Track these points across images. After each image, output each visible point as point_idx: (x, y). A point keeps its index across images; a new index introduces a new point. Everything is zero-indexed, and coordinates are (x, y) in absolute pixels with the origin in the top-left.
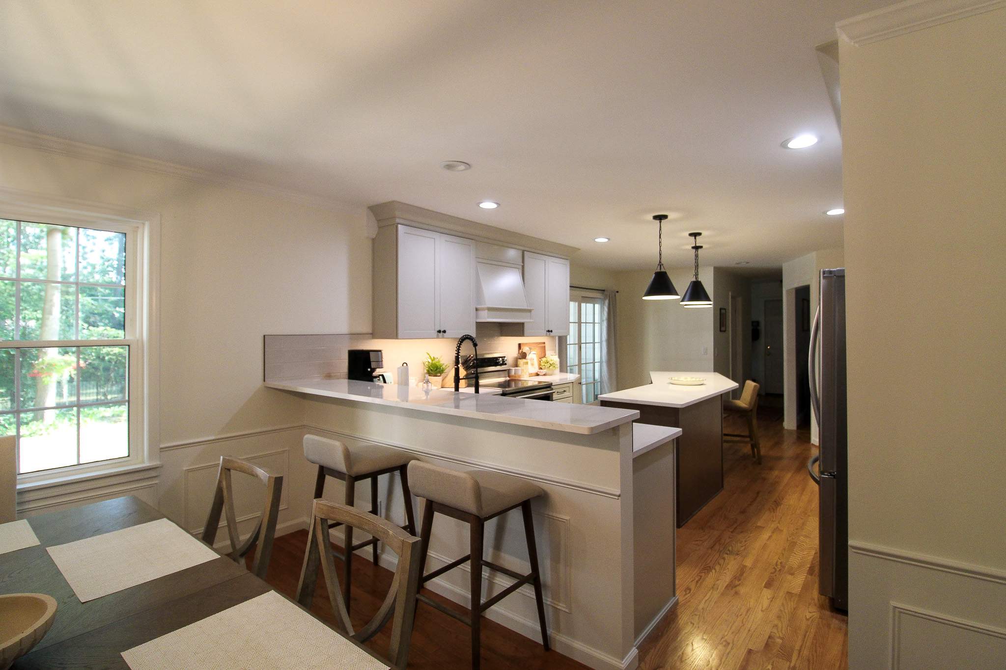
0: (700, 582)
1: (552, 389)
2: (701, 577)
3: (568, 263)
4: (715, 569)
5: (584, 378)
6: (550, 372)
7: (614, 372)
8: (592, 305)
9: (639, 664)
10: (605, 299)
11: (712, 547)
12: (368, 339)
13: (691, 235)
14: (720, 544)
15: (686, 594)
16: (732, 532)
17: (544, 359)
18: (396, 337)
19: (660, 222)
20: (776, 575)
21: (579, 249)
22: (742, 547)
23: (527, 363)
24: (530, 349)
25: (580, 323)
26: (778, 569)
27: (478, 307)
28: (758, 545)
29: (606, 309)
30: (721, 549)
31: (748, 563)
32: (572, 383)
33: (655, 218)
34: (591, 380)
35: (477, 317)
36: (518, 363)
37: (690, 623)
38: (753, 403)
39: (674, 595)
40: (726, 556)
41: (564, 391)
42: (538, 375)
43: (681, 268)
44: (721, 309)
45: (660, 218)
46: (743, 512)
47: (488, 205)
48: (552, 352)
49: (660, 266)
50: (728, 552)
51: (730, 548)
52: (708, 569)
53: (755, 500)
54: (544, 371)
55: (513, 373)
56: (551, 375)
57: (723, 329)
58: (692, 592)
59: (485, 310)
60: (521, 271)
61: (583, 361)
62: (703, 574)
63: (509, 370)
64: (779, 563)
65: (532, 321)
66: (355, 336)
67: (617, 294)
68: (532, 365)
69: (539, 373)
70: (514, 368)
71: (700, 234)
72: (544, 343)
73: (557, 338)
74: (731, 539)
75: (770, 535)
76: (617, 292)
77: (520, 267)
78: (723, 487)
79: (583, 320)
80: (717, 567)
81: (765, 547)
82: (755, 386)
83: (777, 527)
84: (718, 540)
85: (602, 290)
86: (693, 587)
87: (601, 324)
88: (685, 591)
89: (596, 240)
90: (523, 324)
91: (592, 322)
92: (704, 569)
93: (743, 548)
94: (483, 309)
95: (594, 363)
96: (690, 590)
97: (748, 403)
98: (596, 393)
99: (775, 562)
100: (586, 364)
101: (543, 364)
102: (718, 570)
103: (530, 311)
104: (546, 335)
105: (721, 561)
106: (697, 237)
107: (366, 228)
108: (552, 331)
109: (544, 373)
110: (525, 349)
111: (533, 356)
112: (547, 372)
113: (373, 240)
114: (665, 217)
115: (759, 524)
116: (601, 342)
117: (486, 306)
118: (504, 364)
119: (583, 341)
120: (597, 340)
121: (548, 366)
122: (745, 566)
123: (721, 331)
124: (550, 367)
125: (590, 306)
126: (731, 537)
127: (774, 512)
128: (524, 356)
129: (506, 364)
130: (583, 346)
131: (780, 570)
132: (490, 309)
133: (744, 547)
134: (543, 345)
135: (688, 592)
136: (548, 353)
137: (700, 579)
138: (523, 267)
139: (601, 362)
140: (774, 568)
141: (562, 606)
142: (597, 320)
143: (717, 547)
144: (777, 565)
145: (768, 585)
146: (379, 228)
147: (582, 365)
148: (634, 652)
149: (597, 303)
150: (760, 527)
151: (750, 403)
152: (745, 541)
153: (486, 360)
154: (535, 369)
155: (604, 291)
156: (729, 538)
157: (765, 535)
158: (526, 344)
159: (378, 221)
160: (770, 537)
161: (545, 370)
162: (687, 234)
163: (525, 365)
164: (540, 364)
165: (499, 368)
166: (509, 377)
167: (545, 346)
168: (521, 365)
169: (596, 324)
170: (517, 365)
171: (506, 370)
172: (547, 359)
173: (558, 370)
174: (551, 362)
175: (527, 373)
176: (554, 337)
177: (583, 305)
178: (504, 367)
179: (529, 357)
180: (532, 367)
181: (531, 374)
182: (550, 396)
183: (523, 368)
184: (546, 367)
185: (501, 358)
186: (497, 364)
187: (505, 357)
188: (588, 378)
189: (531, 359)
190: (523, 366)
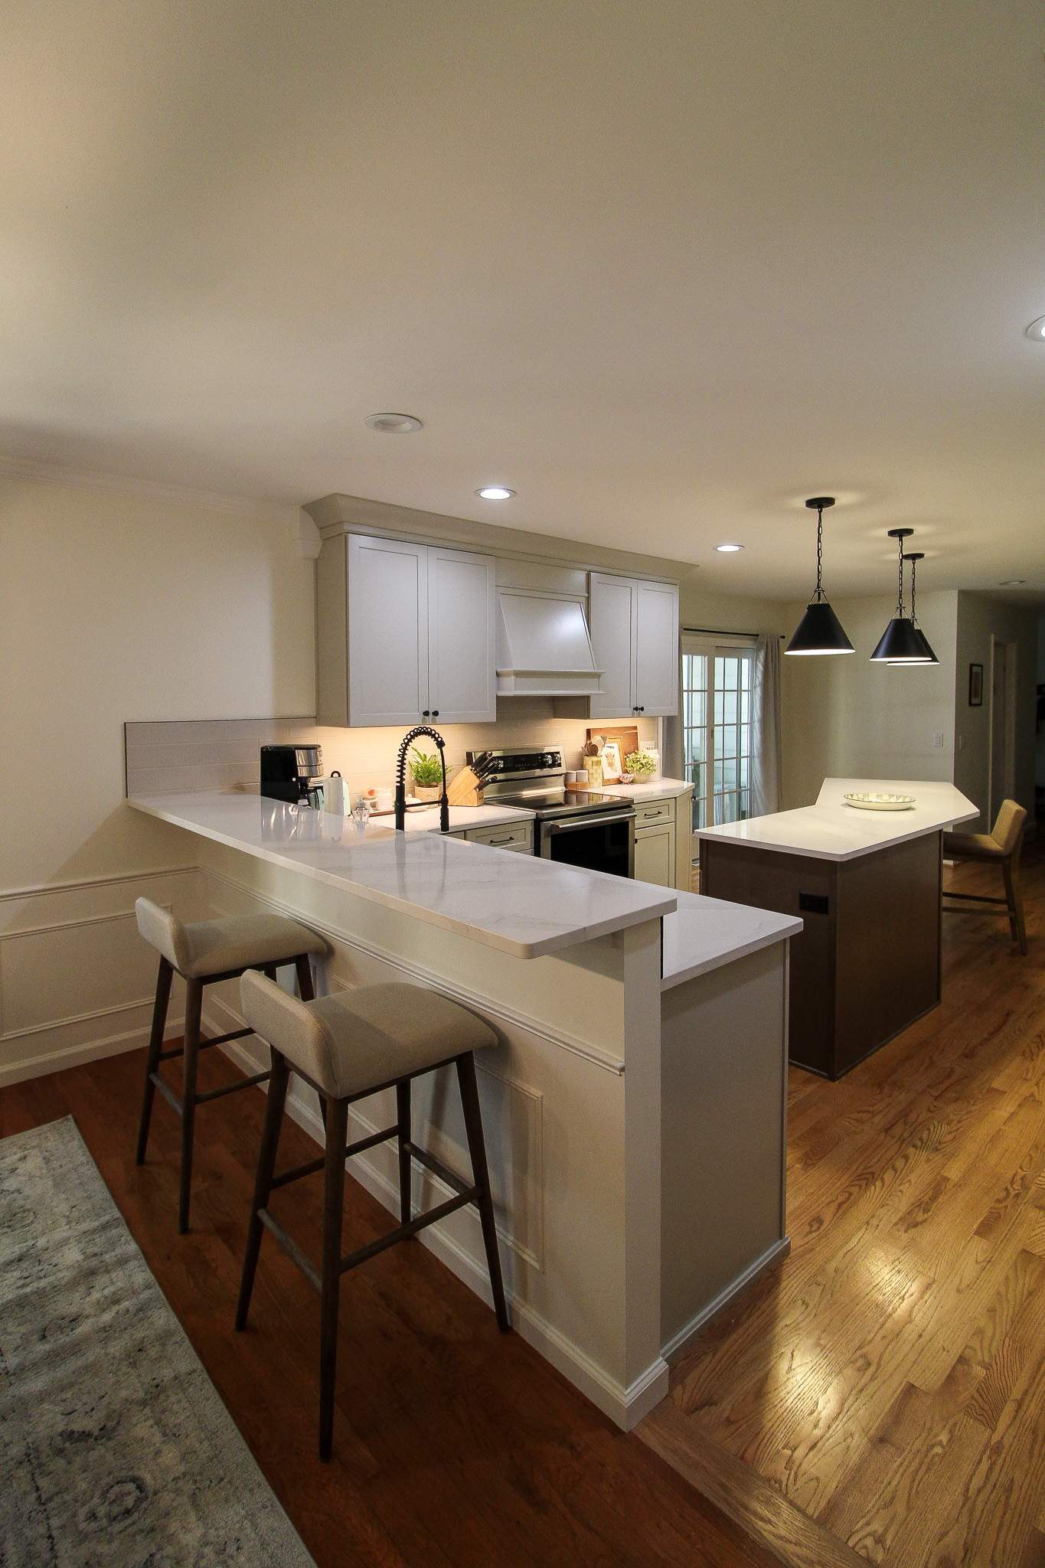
0: (844, 1207)
1: (634, 810)
2: (850, 1194)
3: (676, 590)
4: (882, 1180)
5: (718, 783)
6: (643, 778)
7: (773, 774)
8: (735, 661)
9: (671, 1389)
10: (758, 650)
11: (889, 1129)
12: (311, 725)
13: (892, 533)
14: (905, 1123)
15: (811, 1232)
16: (936, 1098)
17: (632, 756)
18: (347, 724)
19: (820, 512)
20: (1006, 1207)
21: (698, 566)
22: (950, 1133)
23: (599, 763)
24: (604, 739)
25: (710, 691)
26: (1013, 1193)
27: (499, 670)
28: (982, 1132)
29: (760, 667)
30: (906, 1135)
31: (954, 1171)
32: (676, 798)
33: (811, 503)
34: (734, 786)
35: (499, 688)
36: (583, 763)
37: (800, 1302)
38: (1012, 843)
39: (781, 1236)
40: (911, 1150)
41: (659, 813)
42: (619, 782)
43: (865, 596)
44: (972, 666)
45: (820, 504)
46: (969, 1055)
47: (495, 494)
48: (651, 743)
49: (819, 593)
50: (919, 1144)
51: (925, 1136)
52: (867, 1178)
53: (999, 1029)
54: (630, 777)
55: (573, 779)
56: (645, 783)
57: (975, 701)
58: (823, 1228)
59: (510, 676)
60: (583, 606)
61: (718, 755)
62: (855, 1190)
63: (566, 775)
64: (1018, 1177)
65: (601, 692)
66: (283, 722)
67: (781, 640)
68: (611, 765)
69: (621, 779)
70: (575, 772)
71: (909, 532)
72: (636, 728)
73: (660, 720)
74: (930, 1115)
75: (1012, 1111)
76: (783, 637)
77: (584, 600)
78: (939, 998)
79: (718, 685)
80: (888, 1176)
81: (995, 1138)
82: (1018, 812)
83: (1032, 1095)
84: (904, 1115)
85: (755, 635)
86: (827, 1218)
87: (751, 691)
88: (810, 1225)
89: (719, 549)
90: (588, 697)
91: (735, 689)
92: (859, 1177)
93: (950, 1137)
94: (508, 674)
95: (738, 758)
96: (821, 1222)
97: (1002, 843)
99: (1009, 1176)
100: (723, 759)
101: (629, 764)
102: (887, 1183)
103: (597, 675)
104: (633, 716)
105: (899, 1163)
106: (903, 538)
107: (303, 543)
108: (642, 709)
109: (630, 779)
110: (596, 739)
111: (611, 752)
112: (637, 778)
113: (316, 560)
114: (830, 501)
115: (995, 1085)
116: (751, 724)
117: (512, 669)
118: (556, 764)
119: (717, 721)
120: (745, 719)
122: (946, 1179)
123: (970, 704)
124: (640, 768)
125: (732, 662)
126: (932, 1108)
127: (1032, 1060)
128: (592, 750)
129: (559, 765)
130: (718, 731)
131: (1017, 1195)
132: (518, 674)
133: (953, 1134)
134: (635, 731)
135: (814, 1228)
136: (642, 744)
137: (848, 1199)
138: (588, 599)
139: (751, 757)
140: (1006, 1189)
141: (529, 1257)
142: (745, 686)
143: (898, 1129)
144: (1012, 1183)
145: (985, 1229)
146: (325, 540)
147: (715, 763)
148: (658, 1367)
149: (744, 658)
150: (996, 1090)
151: (1007, 843)
152: (959, 1122)
153: (523, 759)
154: (617, 773)
155: (758, 635)
156: (929, 1110)
157: (1004, 1110)
158: (601, 730)
159: (320, 529)
160: (1012, 1115)
161: (632, 775)
162: (884, 532)
163: (595, 767)
164: (624, 764)
165: (546, 771)
166: (565, 785)
167: (637, 733)
168: (587, 767)
169: (743, 693)
170: (582, 767)
171: (561, 775)
172: (639, 756)
173: (657, 773)
174: (646, 760)
175: (600, 780)
176: (654, 718)
177: (719, 661)
178: (556, 770)
179: (603, 752)
180: (609, 768)
181: (606, 783)
182: (628, 822)
183: (591, 771)
184: (635, 769)
185: (552, 754)
186: (543, 765)
187: (558, 753)
188: (728, 783)
189: (609, 756)
190: (592, 768)
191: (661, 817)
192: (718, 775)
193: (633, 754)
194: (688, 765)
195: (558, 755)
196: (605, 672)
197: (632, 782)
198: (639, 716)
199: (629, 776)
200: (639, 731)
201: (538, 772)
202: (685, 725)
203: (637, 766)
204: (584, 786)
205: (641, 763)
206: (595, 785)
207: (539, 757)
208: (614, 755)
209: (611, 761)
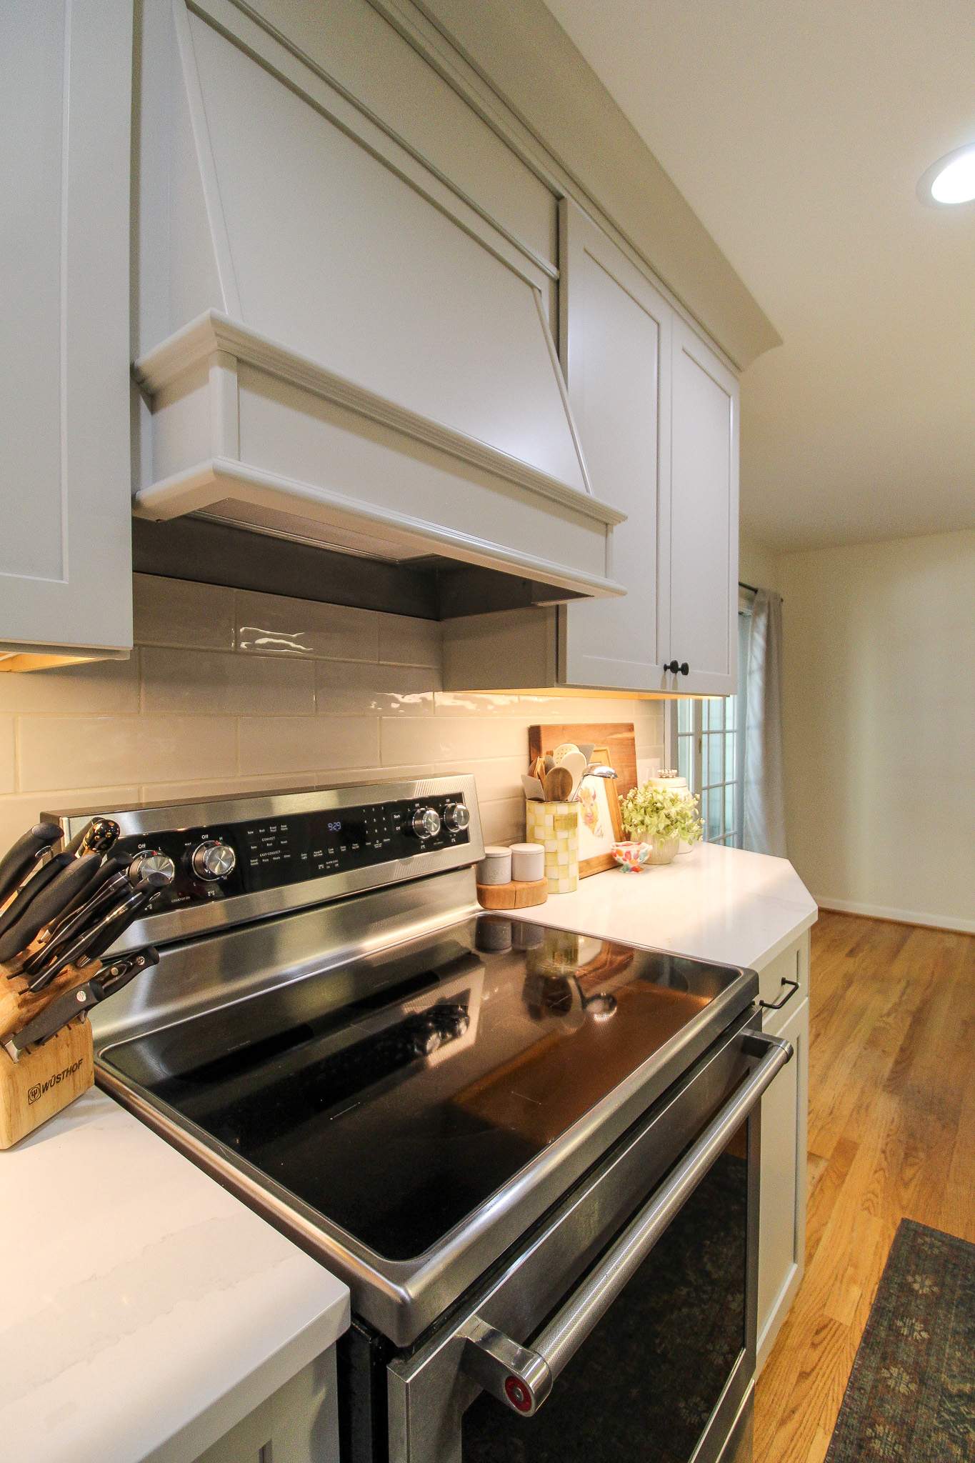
3: (734, 392)
6: (669, 854)
17: (640, 797)
23: (567, 819)
24: (579, 752)
36: (530, 820)
42: (614, 864)
48: (656, 764)
54: (641, 851)
55: (501, 876)
60: (545, 304)
63: (481, 861)
68: (592, 823)
69: (619, 859)
70: (504, 851)
72: (630, 728)
73: (668, 709)
77: (545, 284)
101: (636, 818)
103: (604, 522)
104: (662, 688)
108: (685, 670)
109: (646, 859)
111: (592, 786)
121: (661, 827)
124: (667, 829)
128: (555, 786)
129: (463, 837)
134: (627, 735)
136: (642, 766)
138: (557, 286)
154: (604, 843)
158: (564, 728)
161: (647, 845)
163: (562, 834)
164: (619, 818)
165: (421, 862)
166: (482, 896)
167: (633, 739)
168: (539, 833)
170: (526, 835)
171: (467, 867)
175: (573, 867)
178: (452, 855)
179: (581, 788)
180: (588, 832)
181: (586, 870)
183: (549, 847)
184: (653, 831)
185: (436, 802)
186: (409, 842)
187: (458, 798)
189: (584, 798)
190: (556, 837)
193: (636, 791)
195: (460, 806)
200: (638, 734)
201: (398, 869)
204: (538, 892)
205: (666, 815)
206: (563, 884)
207: (396, 817)
208: (593, 794)
209: (589, 811)
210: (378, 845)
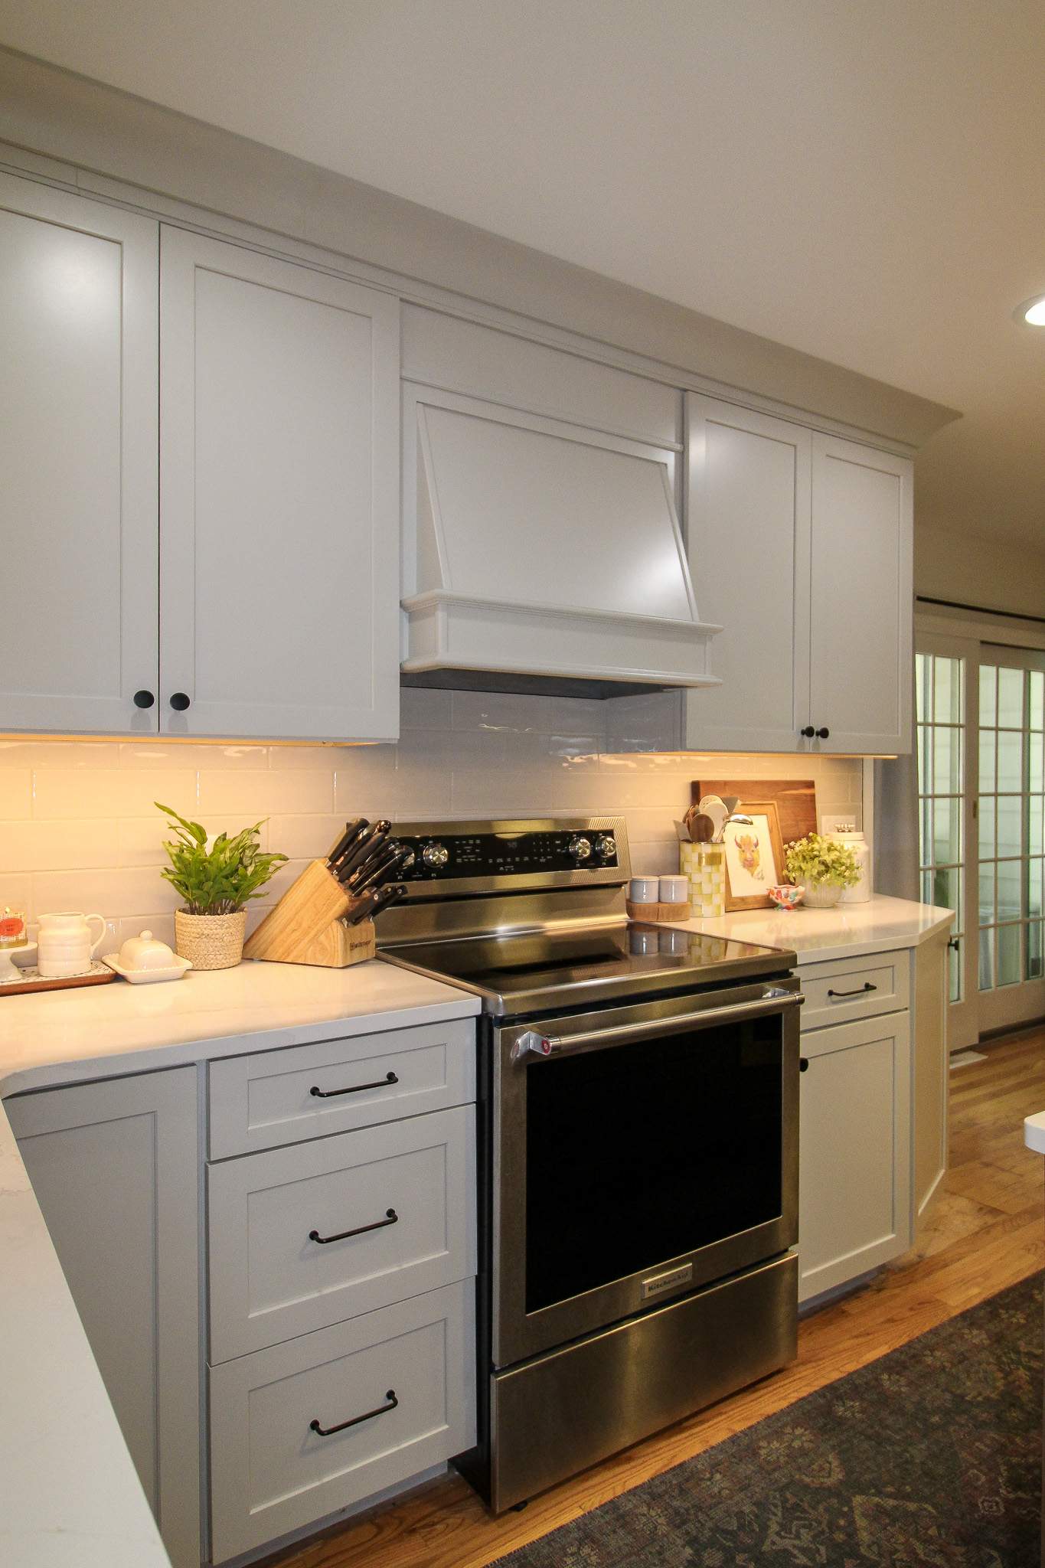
3: (901, 473)
5: (986, 904)
6: (826, 896)
8: (1018, 675)
17: (801, 846)
21: (958, 414)
23: (715, 859)
24: (730, 803)
25: (971, 727)
27: (409, 599)
32: (911, 949)
34: (1017, 911)
35: (408, 648)
36: (682, 857)
41: (869, 987)
42: (769, 904)
54: (794, 893)
55: (649, 897)
56: (833, 906)
63: (629, 885)
65: (711, 676)
68: (750, 864)
69: (773, 897)
70: (654, 881)
72: (810, 785)
73: (868, 767)
77: (669, 458)
79: (986, 719)
91: (1020, 726)
94: (428, 608)
98: (1032, 956)
100: (996, 860)
101: (792, 863)
103: (699, 635)
104: (801, 751)
108: (824, 733)
109: (797, 899)
110: (711, 805)
111: (748, 833)
112: (812, 895)
118: (603, 858)
119: (985, 785)
121: (814, 872)
124: (820, 874)
125: (1010, 675)
128: (699, 829)
129: (612, 862)
130: (985, 804)
134: (809, 791)
136: (826, 820)
138: (682, 457)
147: (981, 866)
149: (1037, 669)
154: (764, 884)
158: (726, 784)
161: (801, 889)
163: (706, 869)
164: (781, 864)
165: (580, 876)
166: (630, 912)
167: (813, 796)
168: (687, 868)
169: (1032, 735)
170: (677, 868)
171: (617, 886)
172: (816, 846)
173: (861, 888)
174: (834, 855)
175: (719, 900)
176: (850, 764)
177: (987, 673)
178: (603, 875)
179: (730, 834)
180: (745, 872)
181: (735, 905)
182: (779, 1016)
183: (696, 878)
184: (809, 875)
185: (594, 837)
186: (569, 861)
187: (610, 833)
188: (1003, 904)
189: (744, 845)
190: (700, 871)
191: (871, 998)
192: (986, 891)
193: (804, 841)
194: (925, 870)
195: (610, 838)
196: (721, 630)
197: (801, 905)
198: (816, 752)
199: (792, 890)
200: (818, 791)
201: (550, 879)
202: (921, 792)
203: (815, 868)
204: (679, 911)
205: (823, 863)
206: (706, 910)
207: (557, 842)
208: (755, 841)
209: (748, 856)
210: (543, 860)
